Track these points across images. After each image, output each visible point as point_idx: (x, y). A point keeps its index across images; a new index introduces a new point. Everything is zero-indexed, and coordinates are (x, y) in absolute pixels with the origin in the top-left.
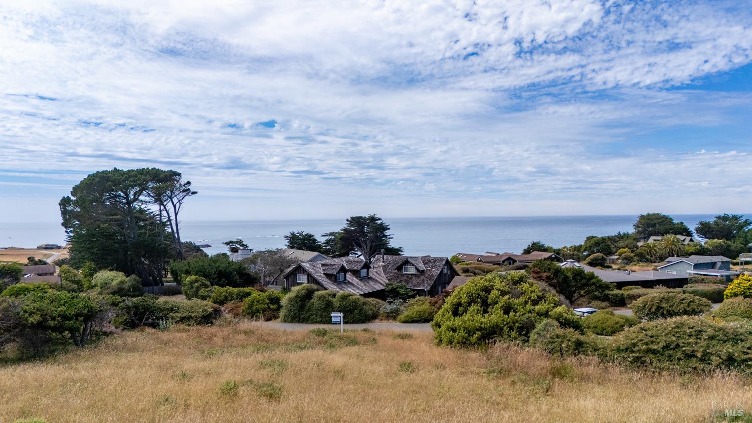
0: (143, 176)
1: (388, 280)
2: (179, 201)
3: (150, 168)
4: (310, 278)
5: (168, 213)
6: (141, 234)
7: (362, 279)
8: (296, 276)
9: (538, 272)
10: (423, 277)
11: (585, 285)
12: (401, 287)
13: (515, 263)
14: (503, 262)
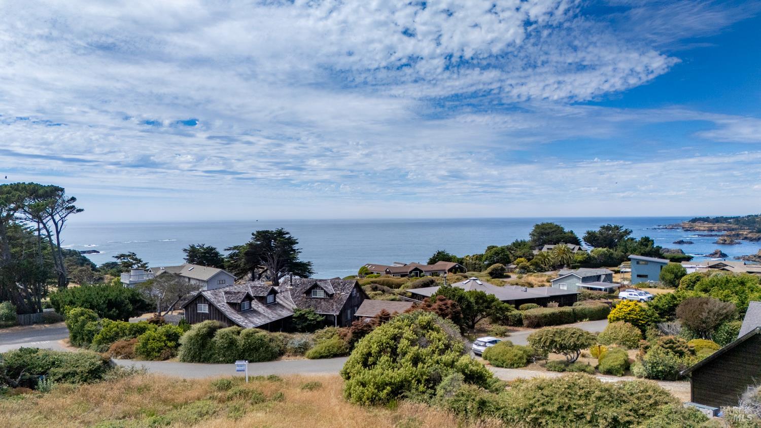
0: (17, 192)
1: (296, 305)
2: (62, 218)
3: (27, 183)
4: (212, 308)
5: (48, 231)
6: (16, 252)
7: (269, 306)
8: (197, 307)
9: (444, 300)
10: (332, 301)
11: (487, 307)
12: (309, 313)
13: (422, 274)
14: (411, 272)
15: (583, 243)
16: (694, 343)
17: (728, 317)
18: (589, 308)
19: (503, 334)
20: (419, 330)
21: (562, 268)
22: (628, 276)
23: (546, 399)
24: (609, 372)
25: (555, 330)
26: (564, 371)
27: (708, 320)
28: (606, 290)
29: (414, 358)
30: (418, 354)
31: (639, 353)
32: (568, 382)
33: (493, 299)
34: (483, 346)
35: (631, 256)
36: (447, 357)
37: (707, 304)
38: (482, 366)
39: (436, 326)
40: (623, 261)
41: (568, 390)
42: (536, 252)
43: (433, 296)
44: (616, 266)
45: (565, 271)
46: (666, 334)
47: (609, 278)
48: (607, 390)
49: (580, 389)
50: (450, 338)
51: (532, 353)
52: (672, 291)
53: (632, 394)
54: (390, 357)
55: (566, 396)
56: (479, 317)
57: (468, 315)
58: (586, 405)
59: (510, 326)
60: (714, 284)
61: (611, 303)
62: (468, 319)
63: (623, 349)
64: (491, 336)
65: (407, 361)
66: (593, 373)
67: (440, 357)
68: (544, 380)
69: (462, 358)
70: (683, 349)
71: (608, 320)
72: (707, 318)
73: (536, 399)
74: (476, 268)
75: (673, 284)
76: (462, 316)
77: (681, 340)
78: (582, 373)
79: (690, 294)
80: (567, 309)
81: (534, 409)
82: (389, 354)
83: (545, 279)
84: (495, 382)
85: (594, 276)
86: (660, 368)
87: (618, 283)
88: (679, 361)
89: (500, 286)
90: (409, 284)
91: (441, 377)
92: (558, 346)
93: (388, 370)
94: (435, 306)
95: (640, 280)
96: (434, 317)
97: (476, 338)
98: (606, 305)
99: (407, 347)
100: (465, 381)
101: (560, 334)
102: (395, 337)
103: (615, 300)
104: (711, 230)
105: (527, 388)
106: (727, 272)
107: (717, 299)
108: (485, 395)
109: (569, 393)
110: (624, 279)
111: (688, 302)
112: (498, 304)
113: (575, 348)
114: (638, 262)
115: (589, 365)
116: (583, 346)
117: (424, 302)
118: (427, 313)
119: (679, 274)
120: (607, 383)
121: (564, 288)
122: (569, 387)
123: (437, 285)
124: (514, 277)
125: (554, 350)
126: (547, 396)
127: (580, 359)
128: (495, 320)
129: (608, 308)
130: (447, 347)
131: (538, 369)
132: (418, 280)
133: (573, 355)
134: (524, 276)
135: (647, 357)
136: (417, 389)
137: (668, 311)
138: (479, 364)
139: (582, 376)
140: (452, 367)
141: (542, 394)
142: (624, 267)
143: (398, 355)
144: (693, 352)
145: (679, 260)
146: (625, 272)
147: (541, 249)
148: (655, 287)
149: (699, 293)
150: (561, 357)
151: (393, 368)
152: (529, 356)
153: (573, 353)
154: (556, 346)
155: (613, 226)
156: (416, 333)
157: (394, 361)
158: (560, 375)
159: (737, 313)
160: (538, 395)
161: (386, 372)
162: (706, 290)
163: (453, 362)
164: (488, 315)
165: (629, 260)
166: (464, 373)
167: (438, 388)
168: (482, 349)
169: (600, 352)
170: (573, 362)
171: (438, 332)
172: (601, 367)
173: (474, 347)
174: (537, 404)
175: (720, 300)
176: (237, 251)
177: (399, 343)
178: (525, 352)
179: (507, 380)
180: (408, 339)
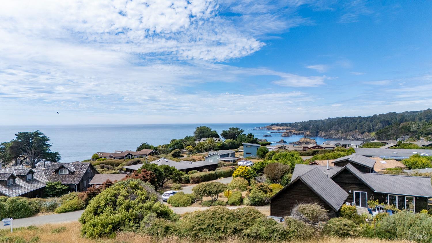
1: (48, 180)
7: (28, 181)
9: (146, 171)
10: (73, 176)
11: (171, 174)
12: (57, 184)
13: (133, 157)
14: (126, 156)
15: (221, 137)
16: (272, 186)
17: (287, 172)
18: (224, 171)
19: (179, 188)
20: (130, 190)
21: (210, 150)
22: (242, 153)
23: (201, 222)
24: (233, 204)
25: (206, 184)
26: (211, 205)
27: (278, 174)
28: (231, 161)
29: (127, 207)
30: (129, 204)
31: (247, 193)
32: (212, 211)
33: (174, 170)
34: (168, 196)
35: (244, 143)
36: (147, 204)
37: (277, 166)
38: (167, 207)
39: (141, 187)
40: (240, 146)
41: (213, 216)
42: (197, 142)
43: (139, 169)
44: (237, 148)
45: (212, 152)
46: (260, 182)
47: (233, 155)
48: (232, 213)
49: (218, 214)
50: (149, 193)
51: (195, 197)
52: (262, 161)
53: (243, 215)
54: (112, 207)
55: (212, 219)
56: (166, 180)
57: (160, 179)
58: (221, 222)
59: (183, 183)
60: (280, 156)
61: (234, 168)
62: (160, 181)
63: (240, 191)
64: (173, 190)
65: (122, 209)
66: (225, 205)
67: (142, 205)
68: (200, 212)
69: (156, 204)
70: (267, 189)
71: (233, 177)
72: (277, 173)
73: (196, 222)
74: (165, 152)
75: (262, 157)
76: (156, 180)
77: (266, 185)
78: (220, 206)
79: (270, 161)
80: (213, 172)
81: (195, 228)
82: (111, 206)
83: (201, 157)
84: (174, 216)
85: (226, 154)
86: (257, 200)
87: (237, 157)
88: (265, 195)
89: (178, 162)
90: (125, 163)
91: (143, 216)
92: (208, 193)
93: (110, 215)
94: (140, 175)
95: (248, 156)
96: (139, 182)
97: (164, 192)
98: (232, 169)
99: (122, 200)
100: (157, 217)
101: (209, 186)
102: (115, 195)
103: (236, 166)
104: (279, 130)
105: (191, 217)
106: (286, 150)
107: (282, 163)
108: (169, 223)
109: (213, 217)
110: (240, 155)
111: (269, 165)
112: (177, 172)
113: (217, 193)
114: (247, 146)
115: (223, 201)
116: (221, 191)
117: (133, 173)
118: (136, 180)
119: (265, 152)
120: (232, 210)
121: (211, 161)
122: (213, 214)
123: (142, 163)
124: (185, 156)
125: (206, 195)
126: (202, 220)
127: (219, 198)
128: (175, 181)
129: (233, 171)
130: (147, 198)
131: (197, 206)
132: (130, 161)
133: (215, 197)
134: (191, 155)
135: (250, 195)
136: (129, 225)
137: (260, 171)
138: (165, 206)
139: (220, 207)
140: (150, 210)
141: (199, 220)
142: (241, 149)
143: (117, 206)
144: (271, 191)
145: (265, 145)
146: (241, 152)
147: (199, 141)
148: (255, 159)
149: (274, 161)
150: (210, 198)
151: (114, 214)
152: (193, 199)
153: (215, 195)
154: (207, 192)
155: (235, 128)
156: (128, 192)
157: (114, 209)
158: (208, 208)
159: (290, 170)
160: (197, 220)
161: (109, 217)
162: (277, 160)
163: (150, 206)
164: (171, 178)
165: (243, 145)
166: (157, 212)
167: (141, 222)
168: (167, 198)
169: (229, 194)
170: (215, 201)
171: (142, 190)
172: (229, 202)
173: (163, 197)
174: (196, 226)
175: (283, 164)
176: (4, 146)
177: (117, 199)
178: (191, 197)
179: (180, 214)
180: (123, 196)
